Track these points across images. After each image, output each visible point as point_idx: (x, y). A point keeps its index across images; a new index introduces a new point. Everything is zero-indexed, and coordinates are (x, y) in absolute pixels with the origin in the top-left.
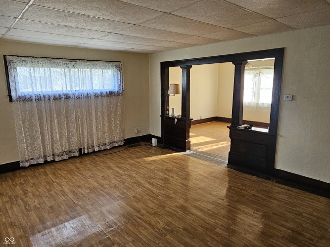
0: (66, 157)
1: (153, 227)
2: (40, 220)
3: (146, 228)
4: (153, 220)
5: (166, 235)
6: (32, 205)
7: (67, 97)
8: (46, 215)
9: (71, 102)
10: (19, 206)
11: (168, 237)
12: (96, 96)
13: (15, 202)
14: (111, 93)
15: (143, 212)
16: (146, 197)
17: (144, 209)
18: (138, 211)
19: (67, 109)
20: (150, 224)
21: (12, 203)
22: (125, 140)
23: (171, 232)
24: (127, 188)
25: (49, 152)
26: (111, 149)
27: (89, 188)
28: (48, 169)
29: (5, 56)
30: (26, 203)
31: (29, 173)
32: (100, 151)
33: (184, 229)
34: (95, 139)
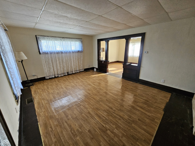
0: (63, 75)
1: (95, 99)
2: (54, 97)
3: (92, 100)
4: (95, 97)
5: (100, 102)
6: (50, 92)
7: (62, 53)
8: (56, 96)
9: (63, 55)
10: (46, 92)
11: (100, 103)
12: (73, 52)
13: (44, 91)
14: (79, 51)
15: (91, 94)
16: (92, 89)
17: (92, 93)
18: (90, 94)
19: (62, 57)
20: (94, 98)
21: (43, 92)
22: (85, 69)
23: (101, 101)
24: (85, 86)
25: (56, 73)
26: (79, 72)
27: (71, 86)
28: (56, 79)
29: (36, 36)
30: (48, 92)
31: (49, 81)
32: (75, 73)
33: (106, 100)
34: (73, 68)
